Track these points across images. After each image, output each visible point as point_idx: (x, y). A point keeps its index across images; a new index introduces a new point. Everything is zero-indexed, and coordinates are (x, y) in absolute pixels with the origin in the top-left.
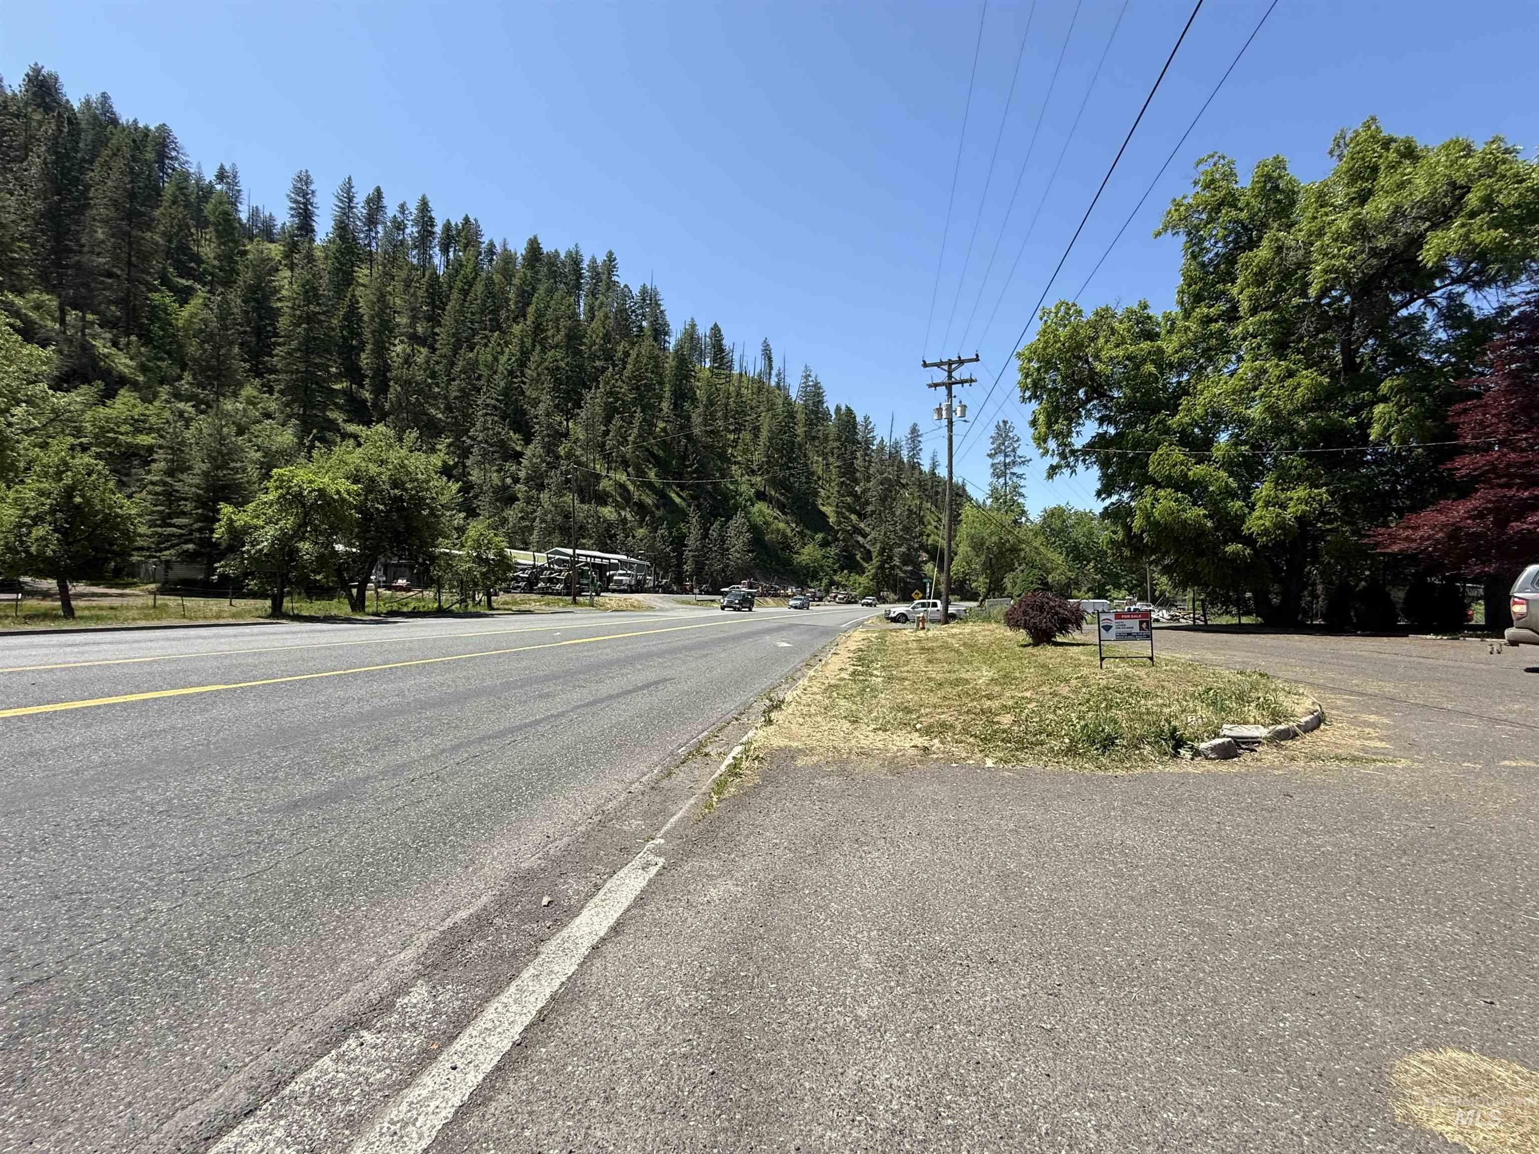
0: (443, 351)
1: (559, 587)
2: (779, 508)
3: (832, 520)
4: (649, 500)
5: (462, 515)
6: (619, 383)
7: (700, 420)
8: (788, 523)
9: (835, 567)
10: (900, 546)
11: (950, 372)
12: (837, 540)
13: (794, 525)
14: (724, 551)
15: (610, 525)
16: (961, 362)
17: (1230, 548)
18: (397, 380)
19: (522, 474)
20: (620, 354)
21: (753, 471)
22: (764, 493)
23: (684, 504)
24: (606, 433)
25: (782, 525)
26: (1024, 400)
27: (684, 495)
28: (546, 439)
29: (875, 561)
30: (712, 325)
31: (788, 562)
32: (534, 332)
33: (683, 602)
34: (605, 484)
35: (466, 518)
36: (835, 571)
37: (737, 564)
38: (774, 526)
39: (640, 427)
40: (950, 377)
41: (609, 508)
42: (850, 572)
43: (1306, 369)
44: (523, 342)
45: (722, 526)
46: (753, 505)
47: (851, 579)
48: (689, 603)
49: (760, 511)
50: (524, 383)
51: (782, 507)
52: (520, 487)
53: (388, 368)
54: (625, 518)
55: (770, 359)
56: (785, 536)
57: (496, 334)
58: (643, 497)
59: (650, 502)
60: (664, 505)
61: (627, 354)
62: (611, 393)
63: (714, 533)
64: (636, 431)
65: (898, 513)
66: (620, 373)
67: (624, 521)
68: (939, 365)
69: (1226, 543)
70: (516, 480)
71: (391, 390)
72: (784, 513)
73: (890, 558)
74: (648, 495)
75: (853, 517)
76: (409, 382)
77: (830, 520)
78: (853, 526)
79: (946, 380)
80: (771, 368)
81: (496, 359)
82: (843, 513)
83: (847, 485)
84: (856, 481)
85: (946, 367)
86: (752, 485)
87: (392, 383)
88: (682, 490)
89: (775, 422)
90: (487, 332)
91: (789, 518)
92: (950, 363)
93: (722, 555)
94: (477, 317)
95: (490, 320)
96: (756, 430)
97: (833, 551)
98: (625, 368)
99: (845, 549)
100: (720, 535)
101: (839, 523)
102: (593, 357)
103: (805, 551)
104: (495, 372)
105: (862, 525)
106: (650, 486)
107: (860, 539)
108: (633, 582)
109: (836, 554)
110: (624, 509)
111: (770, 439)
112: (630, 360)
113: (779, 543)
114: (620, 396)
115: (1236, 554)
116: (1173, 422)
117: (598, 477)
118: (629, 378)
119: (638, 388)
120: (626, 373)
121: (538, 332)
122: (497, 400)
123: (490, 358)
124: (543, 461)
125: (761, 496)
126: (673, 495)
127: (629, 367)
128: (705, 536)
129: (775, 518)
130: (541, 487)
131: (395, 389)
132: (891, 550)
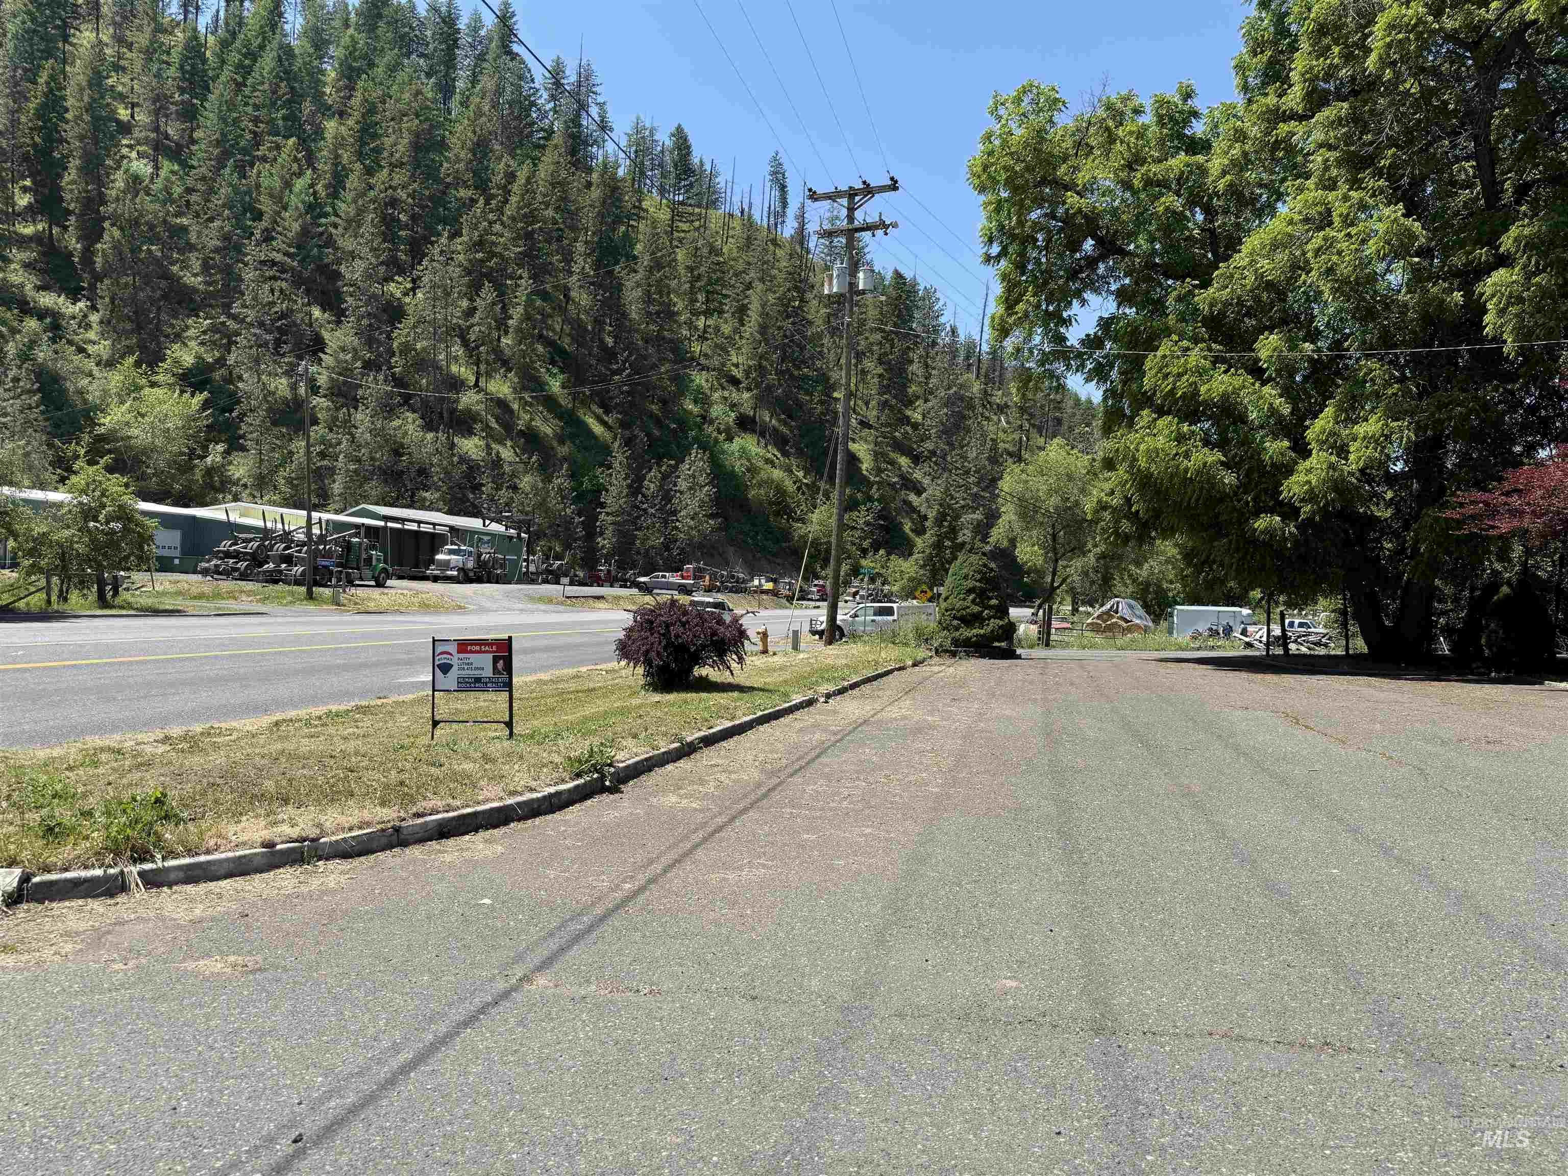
0: (203, 170)
1: (298, 570)
2: (776, 445)
3: (866, 466)
4: (547, 427)
5: (220, 448)
6: (497, 227)
7: (639, 292)
8: (789, 471)
9: (866, 544)
10: (974, 509)
11: (851, 210)
12: (870, 499)
13: (801, 474)
14: (668, 514)
15: (472, 468)
16: (868, 191)
17: (1261, 523)
18: (115, 219)
19: (323, 380)
20: (499, 179)
21: (735, 382)
22: (753, 420)
23: (608, 436)
24: (470, 312)
25: (777, 474)
26: (988, 259)
27: (609, 420)
28: (365, 322)
29: (929, 537)
30: (673, 130)
31: (786, 535)
32: (361, 139)
33: (541, 600)
34: (468, 399)
35: (227, 452)
36: (864, 552)
37: (691, 539)
38: (763, 475)
39: (529, 303)
40: (851, 218)
41: (476, 440)
42: (889, 554)
43: (1389, 204)
44: (337, 156)
45: (665, 477)
46: (730, 439)
47: (891, 565)
48: (550, 601)
49: (743, 450)
50: (335, 226)
51: (781, 442)
52: (320, 402)
53: (102, 200)
54: (499, 458)
55: (783, 188)
56: (780, 490)
57: (292, 141)
58: (538, 423)
59: (549, 431)
60: (572, 437)
61: (511, 177)
62: (479, 244)
63: (651, 486)
64: (520, 309)
65: (972, 454)
66: (500, 210)
67: (497, 462)
68: (832, 197)
69: (1257, 515)
70: (314, 389)
71: (106, 237)
72: (785, 454)
73: (953, 531)
74: (546, 420)
75: (904, 461)
76: (135, 223)
77: (864, 467)
78: (902, 477)
79: (844, 224)
80: (784, 203)
81: (288, 185)
82: (884, 455)
83: (891, 408)
84: (909, 403)
85: (844, 201)
86: (733, 406)
87: (106, 224)
88: (607, 412)
89: (771, 297)
90: (279, 139)
91: (794, 461)
92: (851, 194)
93: (666, 522)
94: (262, 113)
95: (284, 118)
96: (742, 311)
97: (862, 517)
98: (506, 201)
99: (883, 515)
100: (661, 487)
101: (879, 471)
102: (459, 182)
103: (815, 517)
104: (285, 208)
105: (917, 475)
106: (550, 402)
107: (912, 497)
108: (470, 565)
109: (867, 524)
110: (501, 442)
111: (763, 329)
112: (515, 188)
113: (771, 503)
114: (498, 250)
115: (1268, 531)
116: (1203, 299)
117: (456, 384)
118: (513, 219)
119: (529, 236)
120: (509, 211)
121: (367, 139)
122: (286, 254)
123: (277, 183)
124: (355, 358)
125: (745, 424)
126: (591, 422)
127: (514, 199)
128: (635, 488)
129: (767, 461)
130: (355, 403)
131: (111, 233)
132: (957, 517)
